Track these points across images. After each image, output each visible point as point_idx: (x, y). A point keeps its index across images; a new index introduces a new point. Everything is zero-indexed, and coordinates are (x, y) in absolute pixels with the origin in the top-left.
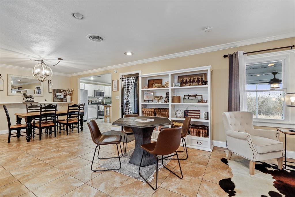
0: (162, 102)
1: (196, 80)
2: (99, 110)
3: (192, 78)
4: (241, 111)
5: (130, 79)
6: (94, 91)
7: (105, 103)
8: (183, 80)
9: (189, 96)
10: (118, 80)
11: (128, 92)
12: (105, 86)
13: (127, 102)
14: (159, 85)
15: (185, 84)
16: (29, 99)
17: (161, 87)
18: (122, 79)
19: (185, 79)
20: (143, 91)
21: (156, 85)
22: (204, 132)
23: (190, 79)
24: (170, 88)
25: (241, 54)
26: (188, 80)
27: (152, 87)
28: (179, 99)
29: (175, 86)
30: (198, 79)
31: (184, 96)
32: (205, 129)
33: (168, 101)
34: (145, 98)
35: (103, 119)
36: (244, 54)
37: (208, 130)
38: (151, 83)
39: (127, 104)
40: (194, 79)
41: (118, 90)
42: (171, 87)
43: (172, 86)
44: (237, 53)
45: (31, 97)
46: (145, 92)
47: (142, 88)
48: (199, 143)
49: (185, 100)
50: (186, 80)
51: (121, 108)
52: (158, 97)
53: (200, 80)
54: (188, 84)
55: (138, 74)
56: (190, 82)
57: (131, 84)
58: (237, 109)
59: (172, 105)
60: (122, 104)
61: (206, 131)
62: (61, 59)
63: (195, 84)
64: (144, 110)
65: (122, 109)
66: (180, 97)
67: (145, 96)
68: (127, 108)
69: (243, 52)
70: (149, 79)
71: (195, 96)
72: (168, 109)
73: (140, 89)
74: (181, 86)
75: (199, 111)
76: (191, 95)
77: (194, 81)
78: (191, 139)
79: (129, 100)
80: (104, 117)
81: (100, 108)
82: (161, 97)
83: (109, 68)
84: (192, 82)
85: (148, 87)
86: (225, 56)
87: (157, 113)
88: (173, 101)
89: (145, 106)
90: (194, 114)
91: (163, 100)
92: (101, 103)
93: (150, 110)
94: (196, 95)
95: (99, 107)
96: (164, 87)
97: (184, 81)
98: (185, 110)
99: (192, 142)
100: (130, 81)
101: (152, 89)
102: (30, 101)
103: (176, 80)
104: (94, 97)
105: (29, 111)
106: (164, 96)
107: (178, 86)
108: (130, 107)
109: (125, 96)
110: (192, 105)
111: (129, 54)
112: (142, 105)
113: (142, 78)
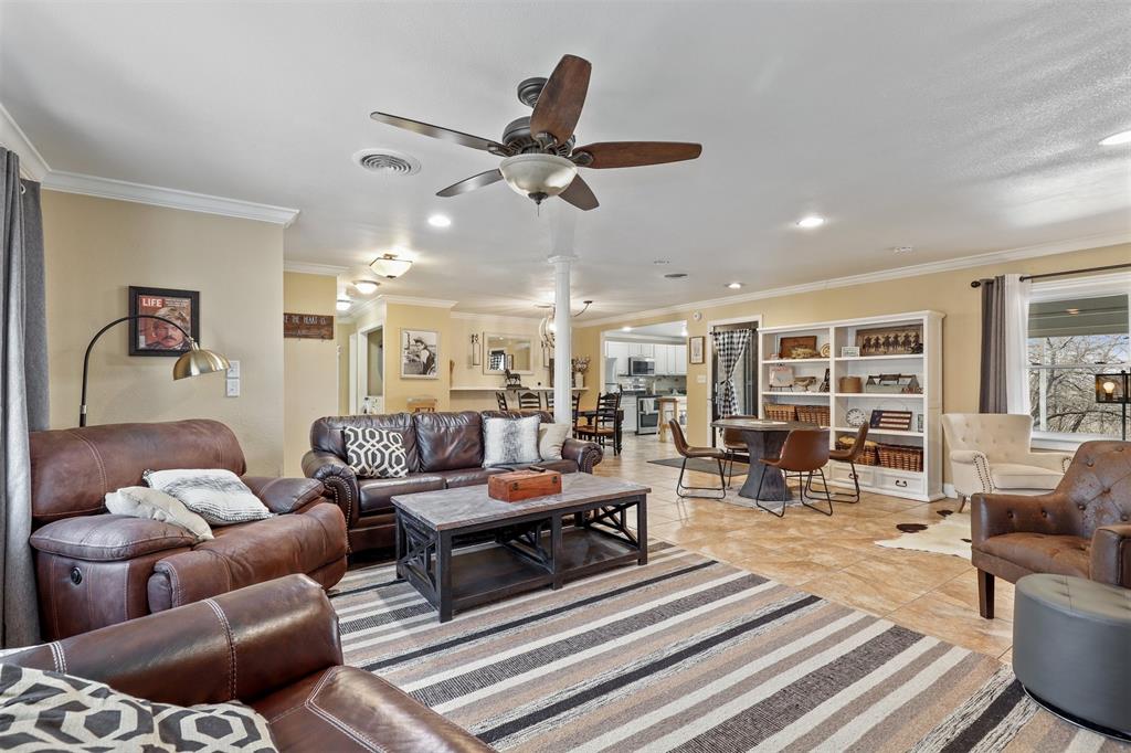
0: (814, 392)
1: (901, 339)
2: (642, 409)
3: (892, 336)
4: (1010, 412)
5: (735, 335)
6: (630, 359)
7: (654, 393)
8: (869, 340)
9: (882, 377)
10: (704, 338)
11: (729, 366)
12: (644, 345)
13: (727, 389)
14: (807, 351)
15: (873, 350)
16: (513, 381)
17: (812, 356)
18: (715, 334)
19: (873, 337)
20: (766, 366)
21: (800, 351)
22: (913, 459)
23: (888, 338)
24: (832, 359)
25: (1012, 280)
26: (882, 341)
27: (789, 356)
28: (858, 386)
29: (847, 354)
30: (907, 337)
31: (870, 377)
32: (917, 453)
33: (827, 389)
34: (771, 382)
35: (657, 437)
36: (1022, 279)
37: (922, 454)
38: (787, 344)
39: (726, 395)
40: (896, 337)
41: (704, 362)
42: (836, 356)
43: (838, 354)
44: (1003, 278)
45: (517, 377)
46: (771, 368)
47: (766, 359)
48: (901, 483)
49: (870, 387)
50: (877, 339)
51: (710, 403)
52: (804, 380)
53: (912, 339)
54: (882, 349)
55: (756, 323)
56: (887, 344)
57: (735, 346)
58: (1001, 408)
59: (837, 398)
60: (714, 394)
61: (919, 457)
62: (588, 302)
63: (899, 349)
64: (770, 409)
65: (715, 407)
66: (859, 379)
67: (772, 376)
68: (727, 404)
69: (1018, 276)
70: (784, 336)
71: (897, 377)
72: (828, 408)
73: (761, 362)
74: (861, 355)
75: (911, 413)
76: (885, 376)
77: (896, 343)
78: (884, 475)
79: (733, 384)
80: (658, 429)
81: (645, 405)
82: (812, 380)
83: (680, 308)
84: (891, 345)
85: (781, 356)
86: (975, 285)
87: (802, 416)
88: (841, 389)
89: (771, 400)
90: (895, 420)
91: (818, 386)
92: (644, 392)
93: (784, 409)
94: (900, 376)
95: (642, 402)
96: (819, 355)
97: (873, 342)
98: (874, 411)
99: (883, 482)
100: (735, 340)
101: (790, 361)
102: (515, 385)
103: (851, 338)
104: (629, 375)
105: (523, 405)
106: (821, 376)
107: (853, 354)
108: (735, 401)
109: (722, 376)
110: (891, 399)
111: (735, 286)
112: (765, 396)
113: (765, 335)
